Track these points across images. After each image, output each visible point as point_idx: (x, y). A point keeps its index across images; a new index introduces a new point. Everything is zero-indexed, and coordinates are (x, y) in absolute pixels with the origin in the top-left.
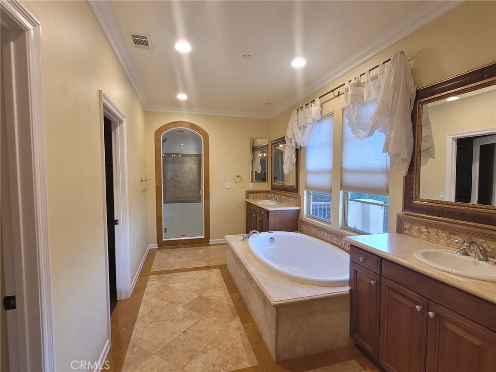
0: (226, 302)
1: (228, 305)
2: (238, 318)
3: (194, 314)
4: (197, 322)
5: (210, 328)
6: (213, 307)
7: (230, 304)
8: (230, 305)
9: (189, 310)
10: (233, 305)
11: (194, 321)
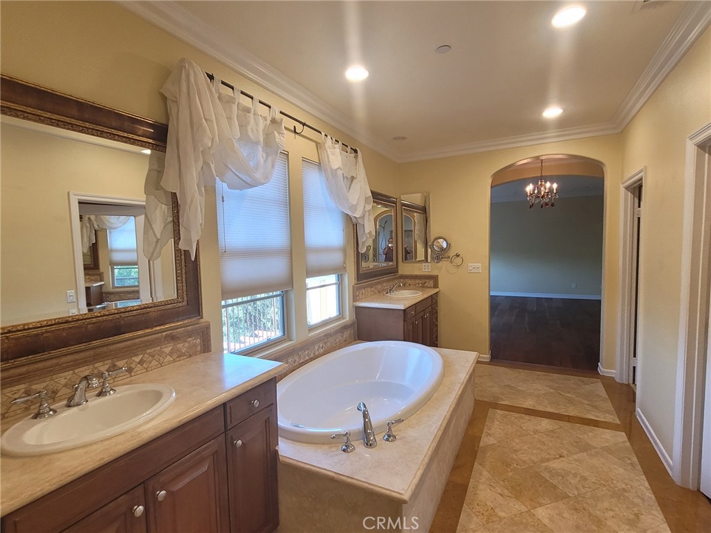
0: (485, 473)
1: (484, 468)
2: (482, 444)
3: (547, 476)
4: (543, 461)
5: (525, 447)
6: (510, 474)
7: (481, 467)
8: (481, 465)
9: (555, 486)
10: (476, 463)
11: (546, 464)
